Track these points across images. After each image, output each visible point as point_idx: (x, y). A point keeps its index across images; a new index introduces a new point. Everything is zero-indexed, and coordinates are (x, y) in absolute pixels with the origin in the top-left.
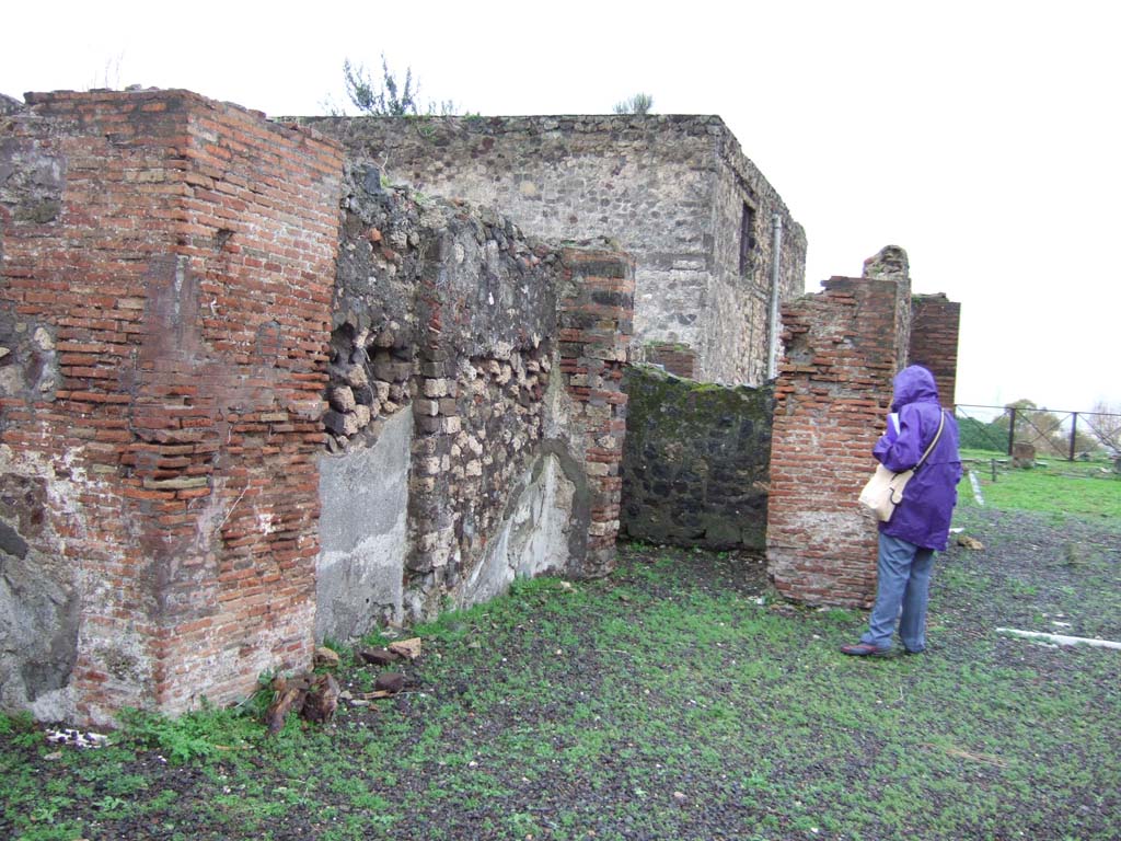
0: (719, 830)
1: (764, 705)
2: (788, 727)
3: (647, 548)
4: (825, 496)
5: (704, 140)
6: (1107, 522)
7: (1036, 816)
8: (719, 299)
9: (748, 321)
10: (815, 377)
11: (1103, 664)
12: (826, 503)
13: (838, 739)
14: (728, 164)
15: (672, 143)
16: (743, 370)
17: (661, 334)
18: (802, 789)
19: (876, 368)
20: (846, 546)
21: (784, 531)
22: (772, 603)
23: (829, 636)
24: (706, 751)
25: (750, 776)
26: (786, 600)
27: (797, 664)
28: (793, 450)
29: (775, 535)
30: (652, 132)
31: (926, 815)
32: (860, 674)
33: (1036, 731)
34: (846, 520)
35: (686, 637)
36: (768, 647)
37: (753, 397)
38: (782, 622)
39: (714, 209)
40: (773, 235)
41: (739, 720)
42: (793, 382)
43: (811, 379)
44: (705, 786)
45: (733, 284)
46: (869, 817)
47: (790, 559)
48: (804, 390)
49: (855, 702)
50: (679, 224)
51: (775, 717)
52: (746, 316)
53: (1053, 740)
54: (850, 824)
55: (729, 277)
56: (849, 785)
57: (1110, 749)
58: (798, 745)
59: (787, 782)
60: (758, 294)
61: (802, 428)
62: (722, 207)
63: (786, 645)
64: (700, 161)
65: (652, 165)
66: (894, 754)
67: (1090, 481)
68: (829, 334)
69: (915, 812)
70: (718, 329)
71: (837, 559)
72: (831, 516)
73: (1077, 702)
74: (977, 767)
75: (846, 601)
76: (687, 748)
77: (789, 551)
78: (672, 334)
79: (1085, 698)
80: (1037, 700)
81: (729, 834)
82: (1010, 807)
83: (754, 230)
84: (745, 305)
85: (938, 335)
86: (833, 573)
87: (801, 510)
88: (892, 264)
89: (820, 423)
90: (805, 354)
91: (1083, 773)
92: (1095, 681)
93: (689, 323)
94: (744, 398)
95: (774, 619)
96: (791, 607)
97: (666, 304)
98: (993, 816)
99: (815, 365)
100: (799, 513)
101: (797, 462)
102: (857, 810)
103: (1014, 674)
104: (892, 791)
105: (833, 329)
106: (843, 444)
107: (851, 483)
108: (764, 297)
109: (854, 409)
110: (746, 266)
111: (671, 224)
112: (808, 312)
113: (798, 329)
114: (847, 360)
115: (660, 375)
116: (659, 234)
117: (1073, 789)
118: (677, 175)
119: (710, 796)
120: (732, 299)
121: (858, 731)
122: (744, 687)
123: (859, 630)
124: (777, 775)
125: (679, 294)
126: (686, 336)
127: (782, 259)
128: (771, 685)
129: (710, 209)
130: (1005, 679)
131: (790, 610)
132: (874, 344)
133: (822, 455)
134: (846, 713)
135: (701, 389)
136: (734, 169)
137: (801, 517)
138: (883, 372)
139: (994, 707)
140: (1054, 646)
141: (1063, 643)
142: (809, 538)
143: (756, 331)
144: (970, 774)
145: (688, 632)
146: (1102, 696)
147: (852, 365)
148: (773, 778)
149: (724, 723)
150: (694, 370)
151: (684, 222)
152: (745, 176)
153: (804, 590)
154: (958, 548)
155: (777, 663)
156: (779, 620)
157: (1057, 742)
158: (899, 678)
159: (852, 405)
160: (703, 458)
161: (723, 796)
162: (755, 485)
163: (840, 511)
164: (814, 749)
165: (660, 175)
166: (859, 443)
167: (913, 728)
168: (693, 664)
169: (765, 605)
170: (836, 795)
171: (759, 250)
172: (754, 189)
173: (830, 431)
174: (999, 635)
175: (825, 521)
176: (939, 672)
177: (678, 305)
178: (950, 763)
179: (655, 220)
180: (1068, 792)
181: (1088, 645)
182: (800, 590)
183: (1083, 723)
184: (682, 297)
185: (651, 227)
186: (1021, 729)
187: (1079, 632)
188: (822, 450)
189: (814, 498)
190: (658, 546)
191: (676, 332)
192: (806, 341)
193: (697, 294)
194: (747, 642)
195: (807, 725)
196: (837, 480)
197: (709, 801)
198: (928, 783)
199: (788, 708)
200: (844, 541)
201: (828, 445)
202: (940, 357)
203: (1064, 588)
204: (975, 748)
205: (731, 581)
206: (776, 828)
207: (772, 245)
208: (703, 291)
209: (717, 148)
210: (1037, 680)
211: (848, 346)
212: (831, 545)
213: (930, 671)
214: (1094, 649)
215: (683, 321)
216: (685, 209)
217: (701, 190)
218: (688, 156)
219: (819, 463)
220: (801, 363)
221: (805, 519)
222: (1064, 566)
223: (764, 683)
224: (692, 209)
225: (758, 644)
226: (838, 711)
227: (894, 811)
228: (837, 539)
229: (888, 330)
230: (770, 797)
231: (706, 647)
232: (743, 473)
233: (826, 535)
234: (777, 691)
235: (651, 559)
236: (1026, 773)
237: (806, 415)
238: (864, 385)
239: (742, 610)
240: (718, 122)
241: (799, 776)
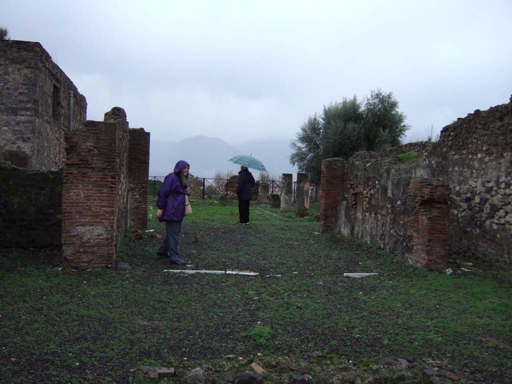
0: (32, 371)
1: (58, 315)
2: (69, 323)
3: (6, 250)
4: (88, 219)
5: (32, 54)
6: (214, 223)
7: (172, 343)
8: (42, 130)
9: (58, 140)
10: (81, 166)
11: (204, 280)
12: (88, 222)
13: (91, 324)
14: (45, 66)
15: (15, 55)
16: (56, 163)
17: (13, 147)
18: (73, 348)
19: (108, 161)
20: (99, 240)
21: (69, 236)
22: (65, 269)
23: (91, 281)
24: (28, 338)
25: (49, 346)
26: (73, 267)
27: (75, 295)
28: (72, 199)
29: (66, 238)
30: (5, 48)
31: (127, 350)
32: (103, 296)
33: (176, 310)
34: (98, 229)
35: (22, 289)
36: (62, 289)
37: (55, 175)
38: (70, 277)
39: (38, 87)
40: (69, 100)
41: (45, 323)
42: (71, 168)
43: (79, 167)
44: (26, 353)
45: (49, 123)
46: (103, 355)
47: (73, 248)
48: (76, 172)
49: (100, 308)
50: (20, 94)
51: (63, 319)
52: (57, 138)
53: (182, 312)
54: (93, 359)
55: (47, 119)
56: (94, 343)
57: (203, 312)
58: (72, 329)
59: (66, 346)
60: (63, 127)
61: (75, 189)
62: (42, 86)
63: (71, 287)
64: (30, 64)
65: (6, 65)
66: (116, 327)
67: (210, 207)
68: (87, 146)
69: (122, 350)
70: (42, 144)
71: (94, 247)
72: (91, 228)
73: (193, 296)
74: (150, 327)
75: (99, 265)
76: (19, 338)
77: (73, 245)
78: (19, 146)
79: (196, 294)
80: (177, 297)
81: (37, 372)
82: (161, 341)
83: (59, 98)
84: (56, 132)
85: (141, 147)
86: (93, 253)
87: (77, 226)
88: (117, 115)
89: (84, 187)
90: (77, 155)
91: (192, 323)
92: (201, 287)
93: (27, 141)
94: (51, 176)
95: (66, 276)
96: (75, 270)
97: (15, 132)
98: (155, 346)
99: (81, 160)
100: (76, 228)
101: (75, 205)
102: (97, 353)
103: (169, 288)
104: (113, 343)
105: (88, 144)
106: (95, 195)
107: (100, 212)
108: (65, 129)
109: (99, 180)
110: (56, 115)
111: (16, 93)
112: (77, 137)
113: (73, 144)
114: (95, 158)
115: (9, 166)
116: (10, 98)
117: (187, 330)
118: (19, 70)
119: (29, 357)
120: (49, 130)
121: (100, 320)
122: (49, 308)
123: (105, 277)
124: (62, 344)
125: (22, 127)
126: (26, 148)
127: (74, 111)
128: (62, 305)
129: (36, 87)
130: (165, 290)
131: (74, 272)
132: (107, 151)
133: (86, 201)
134: (95, 313)
135: (30, 173)
136: (48, 69)
137: (77, 229)
138: (112, 163)
139: (159, 302)
140: (187, 275)
141: (190, 273)
142: (82, 238)
143: (62, 145)
144: (147, 331)
145: (24, 286)
146: (203, 292)
147: (97, 160)
148: (60, 345)
149: (38, 325)
150: (29, 164)
151: (23, 93)
152: (54, 72)
153: (80, 262)
154: (151, 238)
155: (66, 295)
156: (68, 276)
157: (183, 313)
158: (120, 296)
159: (99, 178)
160: (32, 205)
161: (35, 356)
162: (58, 216)
163: (95, 225)
164: (80, 330)
165: (10, 70)
166: (102, 195)
167: (125, 315)
168: (25, 301)
169: (62, 271)
170: (89, 348)
171: (62, 107)
172: (59, 79)
173: (89, 190)
174: (165, 273)
175: (88, 230)
176: (138, 291)
177: (21, 132)
178: (139, 327)
179: (8, 91)
180: (185, 332)
181: (200, 273)
182: (79, 262)
183: (195, 304)
184: (23, 129)
185: (6, 95)
186: (170, 310)
187: (197, 268)
188: (86, 198)
189: (83, 220)
190: (11, 248)
191: (21, 145)
192: (77, 150)
193: (31, 127)
194: (52, 288)
195: (78, 320)
196: (93, 212)
197: (29, 359)
198: (128, 337)
199: (69, 314)
200: (97, 239)
201: (88, 196)
202: (142, 156)
203: (193, 251)
204: (150, 320)
205: (47, 261)
206: (59, 366)
207: (69, 104)
208: (34, 126)
209: (39, 58)
210: (178, 289)
211: (96, 151)
212: (92, 241)
213: (134, 291)
214: (202, 274)
215: (24, 141)
216: (23, 87)
217: (31, 78)
218: (24, 61)
219: (84, 205)
220: (75, 160)
221: (79, 230)
222: (193, 242)
223: (59, 305)
224: (27, 87)
225: (57, 288)
226: (92, 312)
227: (113, 350)
228: (94, 238)
229: (113, 145)
230: (58, 353)
231: (32, 292)
232: (52, 211)
233: (89, 236)
234: (65, 307)
235: (7, 254)
236: (170, 327)
237: (78, 183)
238: (103, 169)
239: (51, 274)
240: (39, 46)
241: (72, 343)
